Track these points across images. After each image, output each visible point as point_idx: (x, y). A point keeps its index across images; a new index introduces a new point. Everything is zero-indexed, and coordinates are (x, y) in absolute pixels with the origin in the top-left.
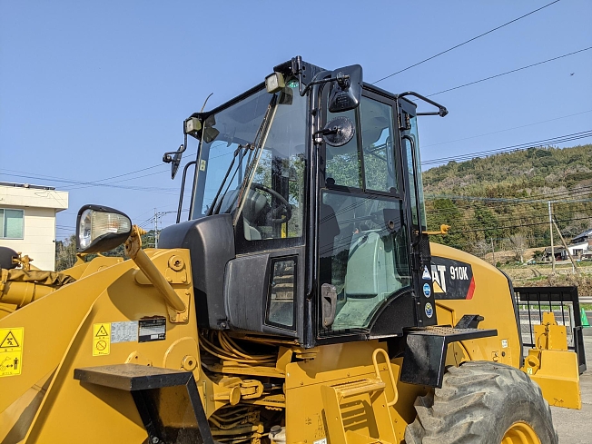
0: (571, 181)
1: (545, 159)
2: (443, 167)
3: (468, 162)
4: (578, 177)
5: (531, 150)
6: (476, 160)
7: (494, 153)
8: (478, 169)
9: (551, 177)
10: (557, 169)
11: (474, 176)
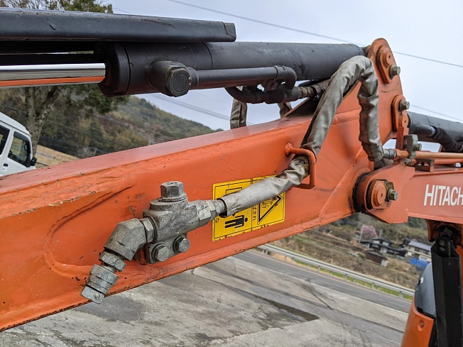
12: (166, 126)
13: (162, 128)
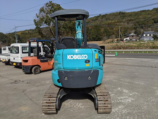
0: (129, 21)
1: (123, 15)
2: (98, 16)
3: (104, 15)
4: (130, 20)
5: (120, 12)
6: (106, 14)
7: (111, 13)
8: (107, 17)
9: (124, 20)
10: (126, 18)
11: (105, 19)
12: (131, 17)
13: (129, 19)
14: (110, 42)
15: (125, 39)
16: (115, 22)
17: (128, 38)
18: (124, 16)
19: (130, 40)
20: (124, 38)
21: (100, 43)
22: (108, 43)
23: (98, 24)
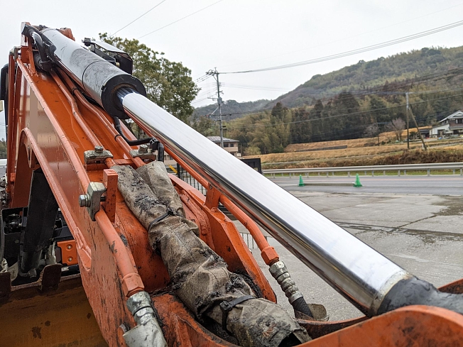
1: (435, 57)
2: (353, 66)
3: (374, 61)
5: (425, 50)
6: (381, 59)
9: (437, 72)
10: (442, 65)
11: (378, 73)
13: (455, 68)
14: (390, 141)
15: (434, 131)
16: (407, 81)
17: (446, 127)
18: (440, 61)
19: (452, 132)
20: (434, 126)
21: (358, 144)
22: (383, 143)
23: (353, 88)
